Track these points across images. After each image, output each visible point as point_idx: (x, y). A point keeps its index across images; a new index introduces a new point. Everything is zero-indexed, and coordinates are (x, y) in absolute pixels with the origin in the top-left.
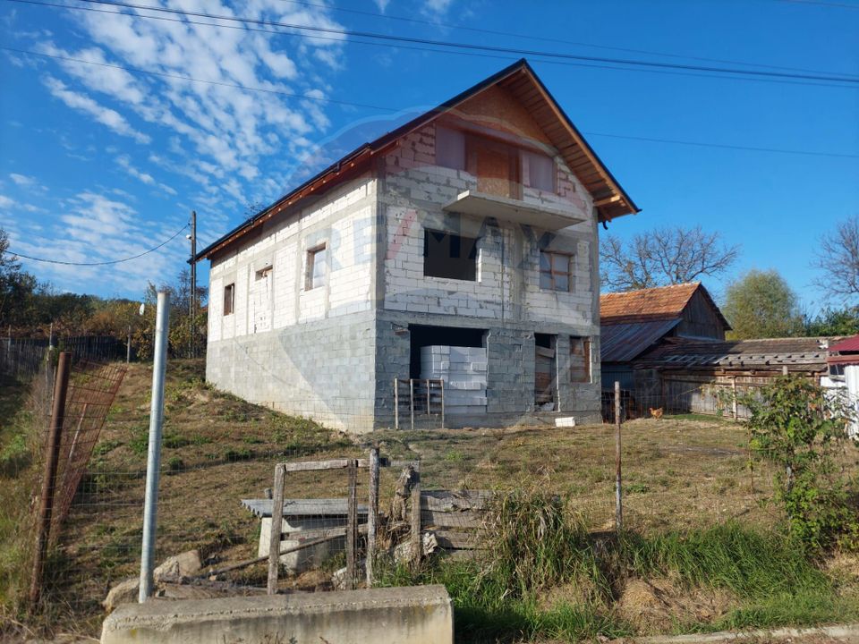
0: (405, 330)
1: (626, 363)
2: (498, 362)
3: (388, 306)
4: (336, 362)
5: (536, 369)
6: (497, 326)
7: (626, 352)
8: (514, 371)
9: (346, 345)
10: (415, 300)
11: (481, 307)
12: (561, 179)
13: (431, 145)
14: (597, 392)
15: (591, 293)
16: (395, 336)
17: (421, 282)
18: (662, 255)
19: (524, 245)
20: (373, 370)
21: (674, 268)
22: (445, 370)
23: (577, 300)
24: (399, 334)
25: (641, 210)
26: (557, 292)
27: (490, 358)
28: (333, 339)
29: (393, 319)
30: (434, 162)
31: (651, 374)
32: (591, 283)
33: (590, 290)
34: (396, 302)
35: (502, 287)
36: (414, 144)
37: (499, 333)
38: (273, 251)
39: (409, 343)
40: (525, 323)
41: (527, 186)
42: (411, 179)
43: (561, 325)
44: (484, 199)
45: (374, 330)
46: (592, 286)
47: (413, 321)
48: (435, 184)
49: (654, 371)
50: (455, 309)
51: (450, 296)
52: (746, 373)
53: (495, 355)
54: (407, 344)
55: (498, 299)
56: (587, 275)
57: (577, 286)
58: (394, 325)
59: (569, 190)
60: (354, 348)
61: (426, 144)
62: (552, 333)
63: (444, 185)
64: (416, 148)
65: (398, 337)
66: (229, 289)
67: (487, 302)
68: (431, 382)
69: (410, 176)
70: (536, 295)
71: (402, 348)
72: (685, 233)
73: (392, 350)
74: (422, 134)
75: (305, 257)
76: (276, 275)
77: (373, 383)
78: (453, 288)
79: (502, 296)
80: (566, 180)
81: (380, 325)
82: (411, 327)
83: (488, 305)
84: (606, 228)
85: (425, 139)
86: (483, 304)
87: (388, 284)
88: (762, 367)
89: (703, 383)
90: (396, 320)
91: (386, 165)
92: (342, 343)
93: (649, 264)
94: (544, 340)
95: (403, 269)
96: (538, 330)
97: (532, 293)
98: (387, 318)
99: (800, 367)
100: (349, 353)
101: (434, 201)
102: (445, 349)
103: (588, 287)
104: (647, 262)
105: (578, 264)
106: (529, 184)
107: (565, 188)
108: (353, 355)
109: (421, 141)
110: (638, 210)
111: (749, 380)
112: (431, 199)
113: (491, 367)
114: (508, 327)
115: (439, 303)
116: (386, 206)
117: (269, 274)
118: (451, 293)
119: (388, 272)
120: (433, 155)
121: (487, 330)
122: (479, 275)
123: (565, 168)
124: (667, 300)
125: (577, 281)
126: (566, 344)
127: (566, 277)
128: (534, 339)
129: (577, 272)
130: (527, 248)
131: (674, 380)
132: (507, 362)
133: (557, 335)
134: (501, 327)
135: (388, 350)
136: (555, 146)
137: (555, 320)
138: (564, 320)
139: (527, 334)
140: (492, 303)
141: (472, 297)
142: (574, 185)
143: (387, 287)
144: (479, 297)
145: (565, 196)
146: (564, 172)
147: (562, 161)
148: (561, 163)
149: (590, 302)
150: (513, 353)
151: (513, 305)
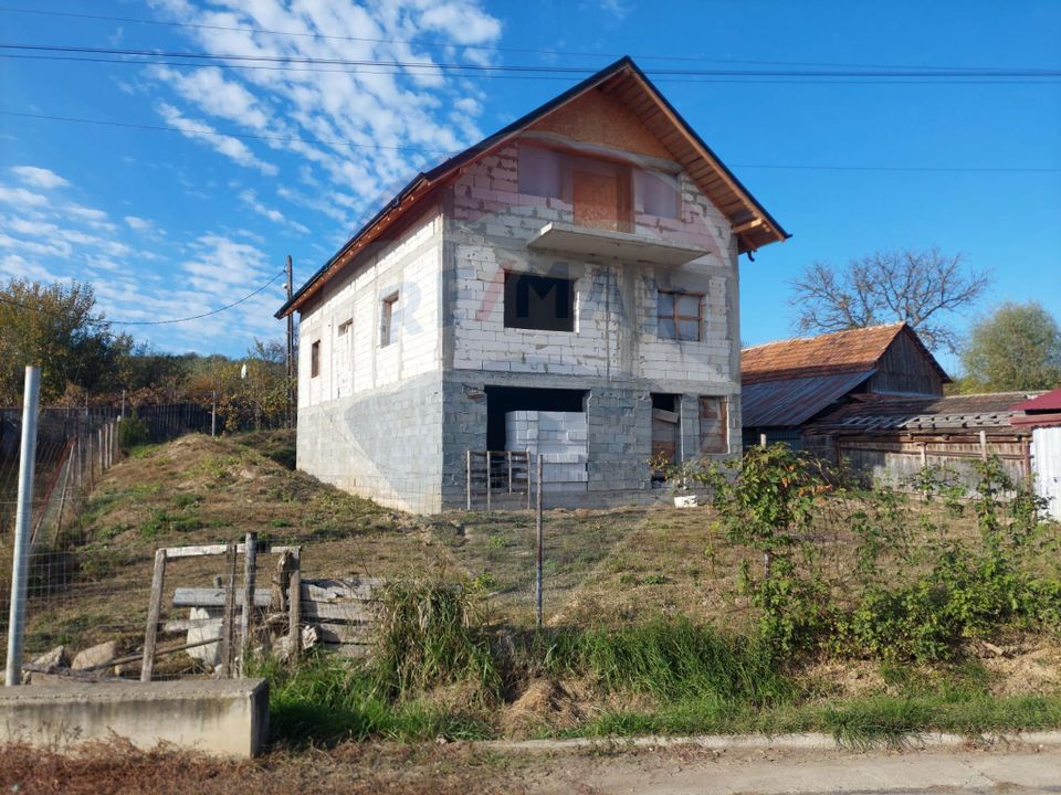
0: (480, 393)
1: (795, 428)
2: (602, 429)
3: (458, 364)
4: (408, 432)
5: (652, 437)
6: (599, 385)
7: (800, 412)
8: (622, 439)
9: (417, 411)
10: (493, 356)
11: (579, 363)
12: (686, 202)
13: (513, 170)
15: (727, 342)
16: (467, 401)
17: (500, 336)
18: (888, 286)
19: (637, 286)
20: (440, 441)
21: (903, 303)
22: (533, 440)
23: (708, 352)
24: (473, 397)
25: (791, 236)
26: (682, 342)
27: (591, 425)
28: (406, 404)
29: (465, 380)
30: (516, 190)
31: (823, 440)
32: (729, 328)
33: (728, 338)
34: (468, 359)
35: (608, 338)
36: (490, 169)
37: (602, 394)
38: (352, 302)
39: (486, 407)
40: (638, 382)
41: (640, 213)
42: (486, 211)
43: (687, 382)
44: (572, 232)
45: (441, 393)
46: (729, 333)
47: (491, 382)
48: (517, 216)
49: (828, 437)
50: (546, 366)
51: (539, 351)
52: (938, 439)
53: (597, 420)
54: (483, 409)
55: (603, 354)
56: (724, 319)
57: (709, 334)
58: (467, 387)
59: (698, 214)
60: (423, 415)
61: (505, 169)
62: (674, 391)
63: (530, 217)
64: (494, 173)
65: (472, 401)
66: (316, 345)
67: (588, 357)
68: (513, 454)
69: (486, 208)
70: (652, 346)
71: (476, 414)
72: (915, 257)
73: (464, 417)
74: (500, 156)
75: (380, 308)
76: (357, 329)
77: (441, 455)
78: (543, 341)
79: (607, 349)
80: (694, 202)
81: (450, 387)
82: (488, 389)
83: (588, 361)
84: (752, 260)
85: (505, 163)
86: (582, 360)
87: (458, 339)
88: (959, 431)
89: (887, 451)
90: (469, 381)
91: (454, 196)
92: (413, 409)
93: (871, 299)
94: (665, 401)
95: (478, 321)
96: (655, 390)
97: (646, 343)
98: (457, 379)
99: (1003, 430)
100: (419, 421)
101: (516, 236)
102: (533, 415)
103: (724, 334)
104: (869, 295)
105: (711, 306)
106: (643, 211)
107: (692, 213)
108: (423, 424)
109: (499, 165)
110: (786, 236)
111: (943, 447)
112: (512, 234)
113: (592, 436)
114: (615, 386)
115: (524, 359)
116: (455, 245)
117: (350, 328)
118: (540, 347)
119: (458, 324)
120: (515, 181)
121: (588, 391)
122: (577, 324)
123: (694, 188)
124: (861, 346)
125: (709, 327)
126: (694, 406)
127: (696, 323)
128: (650, 400)
129: (708, 317)
130: (640, 289)
131: (851, 449)
132: (611, 430)
133: (681, 395)
134: (606, 386)
135: (458, 417)
136: (677, 160)
137: (679, 376)
138: (691, 377)
139: (640, 394)
140: (594, 357)
141: (567, 351)
142: (705, 208)
143: (457, 342)
144: (577, 351)
145: (692, 222)
146: (691, 193)
147: (687, 179)
148: (687, 182)
149: (727, 352)
150: (622, 418)
151: (622, 359)
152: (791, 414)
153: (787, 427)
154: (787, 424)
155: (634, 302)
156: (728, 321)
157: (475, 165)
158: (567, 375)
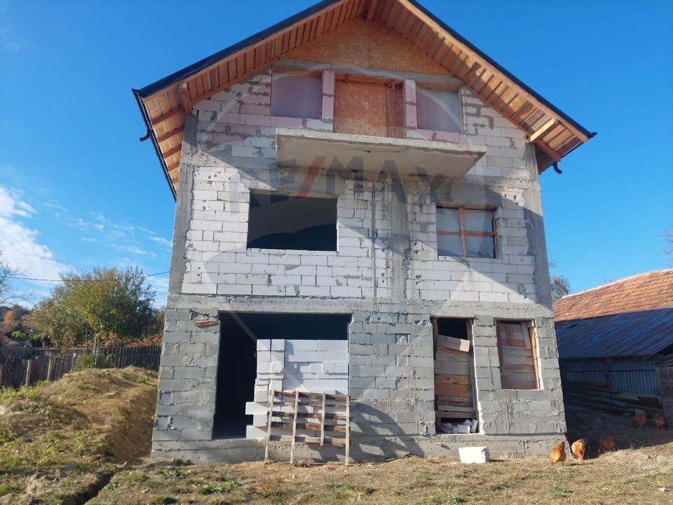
0: (212, 319)
2: (368, 359)
3: (186, 289)
5: (435, 369)
6: (364, 309)
10: (231, 279)
11: (339, 284)
12: (468, 114)
13: (265, 94)
14: (554, 404)
15: (529, 257)
16: (195, 328)
17: (241, 257)
19: (409, 201)
22: (276, 374)
23: (506, 269)
24: (201, 325)
25: (595, 134)
26: (469, 259)
27: (352, 354)
29: (193, 305)
30: (268, 113)
32: (530, 242)
33: (529, 254)
34: (201, 283)
35: (374, 256)
36: (239, 95)
37: (368, 319)
40: (413, 303)
41: (413, 128)
42: (233, 134)
43: (479, 305)
46: (532, 248)
47: (227, 307)
48: (268, 137)
50: (296, 288)
51: (288, 272)
53: (361, 349)
54: (213, 338)
55: (369, 274)
56: (524, 233)
57: (507, 250)
58: (194, 314)
59: (483, 126)
61: (257, 94)
64: (243, 99)
65: (200, 329)
67: (347, 277)
69: (233, 131)
70: (430, 265)
71: (205, 344)
73: (190, 348)
78: (296, 261)
79: (374, 268)
80: (478, 114)
81: (175, 313)
82: (223, 316)
83: (350, 281)
84: (559, 172)
85: (257, 89)
86: (342, 280)
87: (189, 261)
90: (199, 307)
91: (197, 121)
95: (214, 241)
96: (436, 313)
97: (423, 261)
98: (184, 305)
101: (266, 157)
102: (279, 344)
103: (526, 249)
105: (505, 219)
106: (416, 126)
107: (475, 125)
109: (250, 91)
110: (590, 135)
112: (262, 155)
113: (354, 368)
114: (384, 309)
115: (270, 281)
116: (194, 167)
118: (290, 267)
119: (191, 246)
120: (266, 105)
121: (350, 315)
122: (340, 242)
123: (478, 101)
125: (507, 242)
126: (492, 331)
127: (490, 240)
128: (430, 325)
130: (413, 204)
133: (472, 319)
134: (371, 309)
135: (182, 347)
136: (455, 76)
137: (468, 297)
138: (485, 298)
139: (417, 318)
140: (358, 277)
141: (323, 271)
142: (491, 120)
143: (188, 264)
144: (337, 271)
145: (477, 134)
146: (474, 106)
147: (468, 92)
148: (468, 96)
149: (531, 270)
150: (392, 346)
151: (393, 280)
152: (643, 345)
153: (640, 358)
154: (641, 354)
155: (407, 218)
156: (528, 235)
157: (224, 92)
158: (324, 298)
